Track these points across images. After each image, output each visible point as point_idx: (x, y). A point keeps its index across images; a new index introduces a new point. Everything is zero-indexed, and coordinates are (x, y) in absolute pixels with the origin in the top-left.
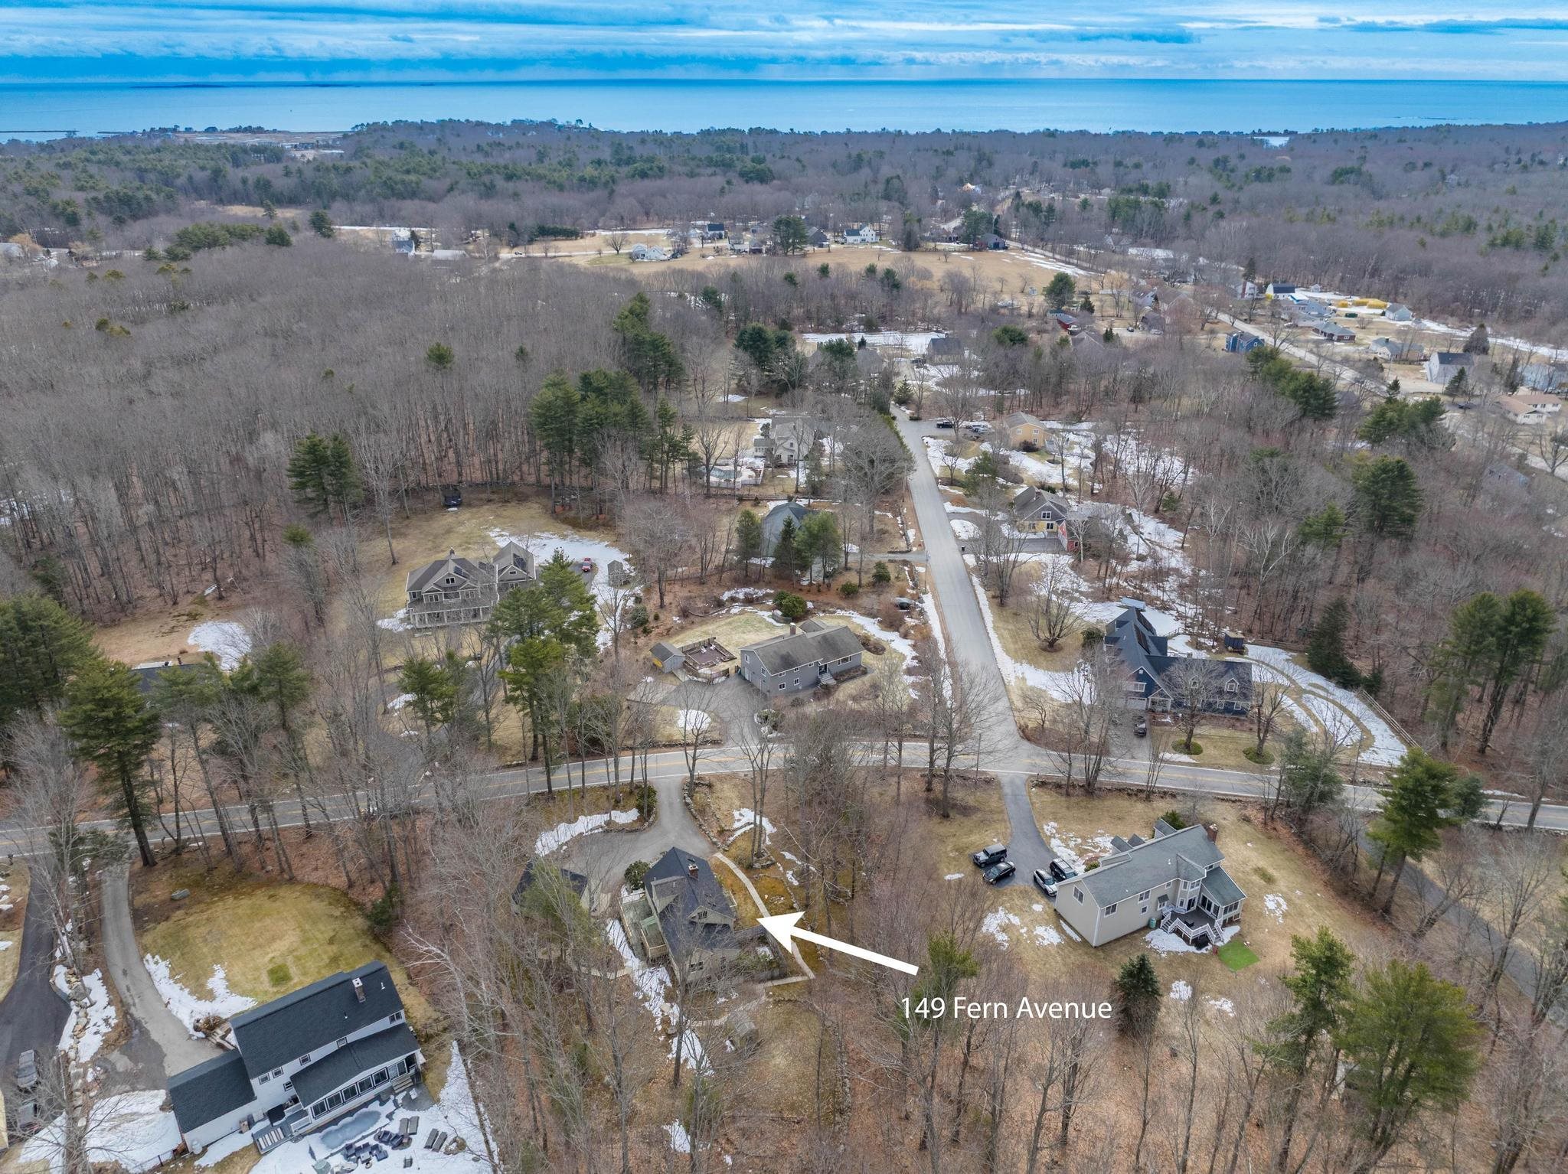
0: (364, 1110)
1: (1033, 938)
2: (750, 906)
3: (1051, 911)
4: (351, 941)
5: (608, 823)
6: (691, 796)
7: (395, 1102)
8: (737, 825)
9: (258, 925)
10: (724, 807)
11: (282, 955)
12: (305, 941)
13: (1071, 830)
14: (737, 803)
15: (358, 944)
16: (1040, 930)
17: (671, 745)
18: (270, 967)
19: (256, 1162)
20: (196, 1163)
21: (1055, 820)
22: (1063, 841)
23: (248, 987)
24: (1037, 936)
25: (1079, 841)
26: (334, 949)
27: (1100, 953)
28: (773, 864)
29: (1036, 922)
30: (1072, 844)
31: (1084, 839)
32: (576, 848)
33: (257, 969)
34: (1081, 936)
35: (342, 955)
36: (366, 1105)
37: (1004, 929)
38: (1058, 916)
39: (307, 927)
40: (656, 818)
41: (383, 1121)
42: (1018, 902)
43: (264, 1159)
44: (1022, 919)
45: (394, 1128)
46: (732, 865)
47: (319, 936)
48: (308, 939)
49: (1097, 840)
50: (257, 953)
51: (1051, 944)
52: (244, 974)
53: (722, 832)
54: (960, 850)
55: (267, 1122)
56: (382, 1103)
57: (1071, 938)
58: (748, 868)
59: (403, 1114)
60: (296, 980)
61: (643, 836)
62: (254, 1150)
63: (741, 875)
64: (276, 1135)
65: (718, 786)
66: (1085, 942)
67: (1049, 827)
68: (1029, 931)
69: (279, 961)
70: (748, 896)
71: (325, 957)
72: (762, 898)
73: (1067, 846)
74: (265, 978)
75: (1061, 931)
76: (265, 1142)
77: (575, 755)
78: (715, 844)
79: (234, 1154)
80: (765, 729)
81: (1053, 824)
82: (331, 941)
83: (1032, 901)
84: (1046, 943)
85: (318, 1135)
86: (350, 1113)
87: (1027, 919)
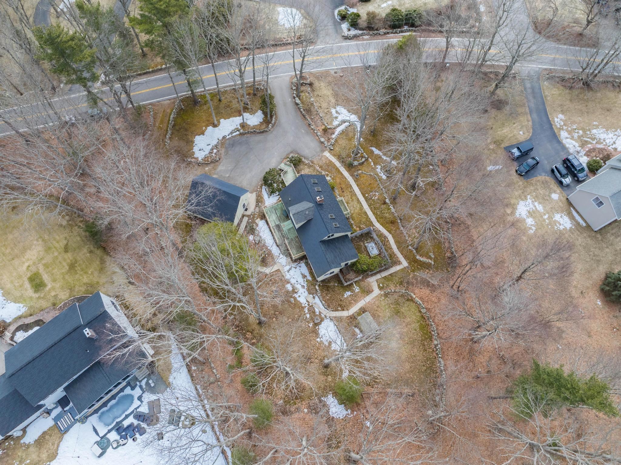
0: (122, 394)
1: (553, 223)
2: (355, 203)
3: (564, 199)
4: (79, 248)
5: (243, 125)
6: (298, 96)
7: (141, 387)
8: (336, 123)
9: (10, 237)
10: (324, 105)
11: (34, 263)
12: (48, 249)
13: (573, 123)
14: (333, 101)
15: (85, 250)
16: (557, 217)
17: (278, 44)
18: (29, 275)
19: (61, 439)
20: (22, 441)
21: (562, 112)
22: (570, 132)
23: (18, 294)
24: (556, 222)
25: (581, 132)
26: (69, 256)
27: (598, 236)
28: (367, 160)
29: (553, 210)
30: (576, 135)
31: (584, 130)
32: (223, 151)
33: (20, 277)
34: (585, 222)
35: (76, 262)
36: (122, 390)
37: (531, 214)
38: (570, 204)
39: (46, 237)
40: (276, 119)
41: (136, 403)
42: (542, 192)
43: (66, 436)
44: (544, 207)
45: (144, 409)
46: (338, 164)
47: (57, 245)
48: (50, 248)
49: (594, 131)
50: (16, 262)
51: (565, 229)
52: (12, 282)
53: (325, 130)
54: (497, 143)
55: (59, 409)
56: (133, 388)
57: (578, 224)
58: (350, 167)
59: (149, 397)
60: (49, 286)
61: (270, 136)
62: (56, 431)
63: (346, 174)
64: (67, 419)
65: (316, 84)
66: (588, 227)
67: (558, 119)
68: (550, 218)
69: (34, 269)
70: (353, 194)
71: (65, 264)
72: (364, 195)
73: (572, 138)
74: (27, 285)
75: (572, 218)
76: (63, 425)
77: (206, 58)
78: (322, 143)
79: (44, 433)
80: (345, 26)
81: (561, 116)
82: (66, 249)
83: (551, 191)
84: (562, 227)
85: (96, 416)
86: (113, 397)
87: (548, 208)
